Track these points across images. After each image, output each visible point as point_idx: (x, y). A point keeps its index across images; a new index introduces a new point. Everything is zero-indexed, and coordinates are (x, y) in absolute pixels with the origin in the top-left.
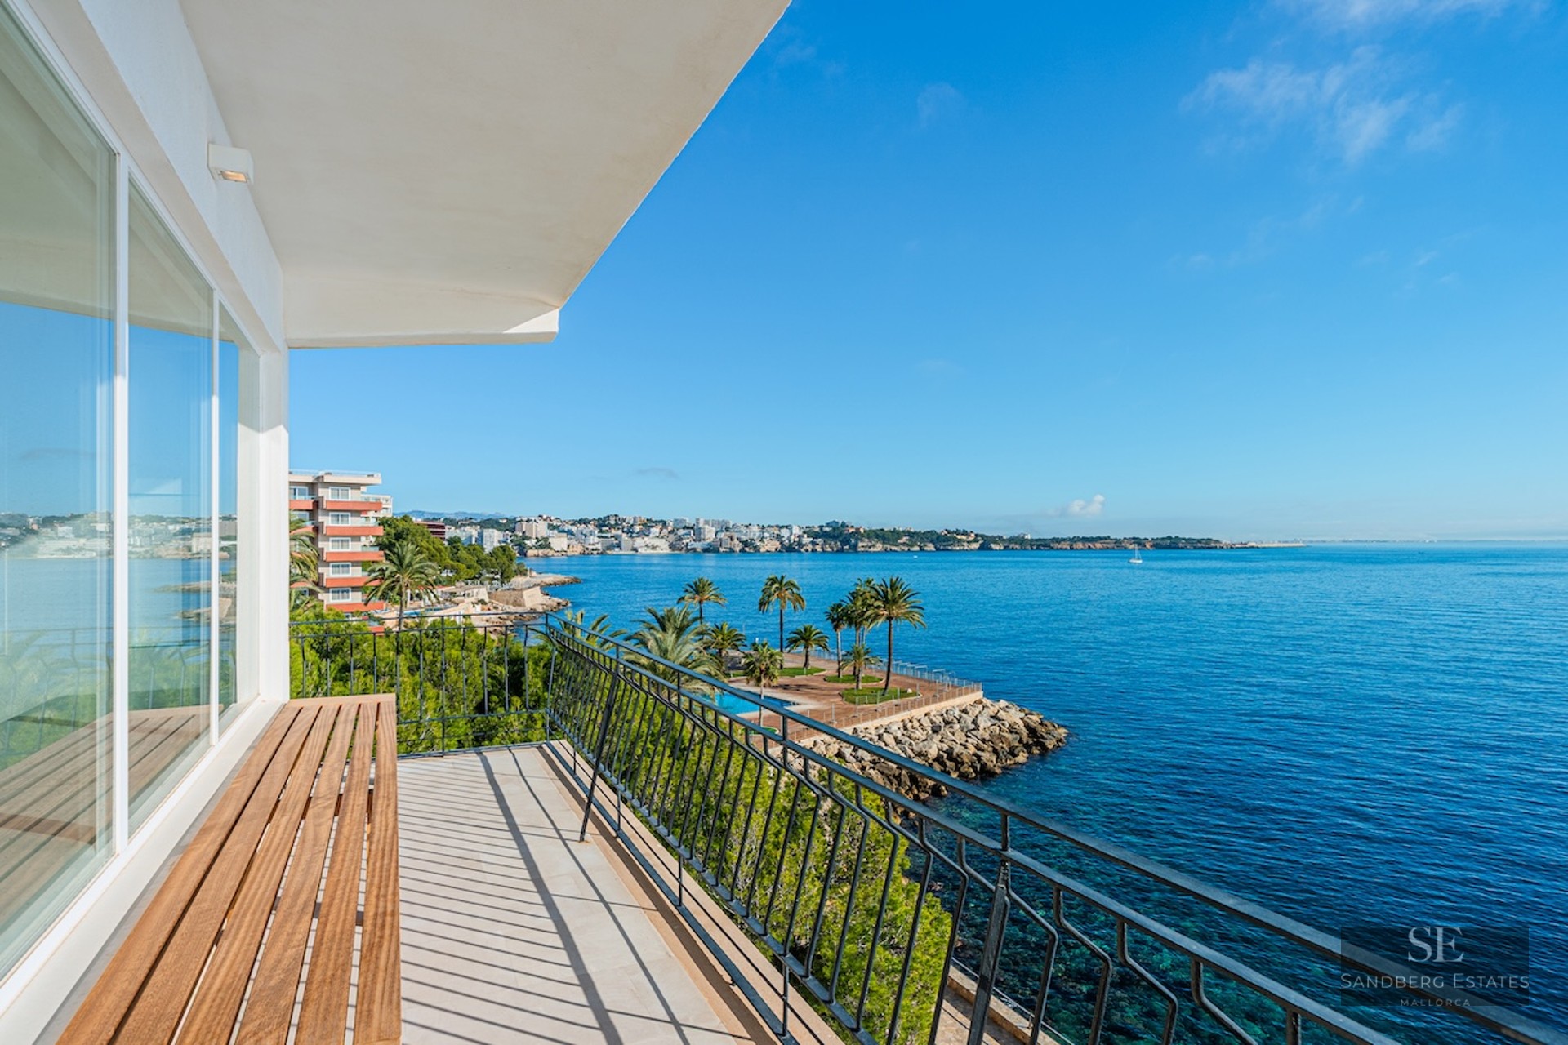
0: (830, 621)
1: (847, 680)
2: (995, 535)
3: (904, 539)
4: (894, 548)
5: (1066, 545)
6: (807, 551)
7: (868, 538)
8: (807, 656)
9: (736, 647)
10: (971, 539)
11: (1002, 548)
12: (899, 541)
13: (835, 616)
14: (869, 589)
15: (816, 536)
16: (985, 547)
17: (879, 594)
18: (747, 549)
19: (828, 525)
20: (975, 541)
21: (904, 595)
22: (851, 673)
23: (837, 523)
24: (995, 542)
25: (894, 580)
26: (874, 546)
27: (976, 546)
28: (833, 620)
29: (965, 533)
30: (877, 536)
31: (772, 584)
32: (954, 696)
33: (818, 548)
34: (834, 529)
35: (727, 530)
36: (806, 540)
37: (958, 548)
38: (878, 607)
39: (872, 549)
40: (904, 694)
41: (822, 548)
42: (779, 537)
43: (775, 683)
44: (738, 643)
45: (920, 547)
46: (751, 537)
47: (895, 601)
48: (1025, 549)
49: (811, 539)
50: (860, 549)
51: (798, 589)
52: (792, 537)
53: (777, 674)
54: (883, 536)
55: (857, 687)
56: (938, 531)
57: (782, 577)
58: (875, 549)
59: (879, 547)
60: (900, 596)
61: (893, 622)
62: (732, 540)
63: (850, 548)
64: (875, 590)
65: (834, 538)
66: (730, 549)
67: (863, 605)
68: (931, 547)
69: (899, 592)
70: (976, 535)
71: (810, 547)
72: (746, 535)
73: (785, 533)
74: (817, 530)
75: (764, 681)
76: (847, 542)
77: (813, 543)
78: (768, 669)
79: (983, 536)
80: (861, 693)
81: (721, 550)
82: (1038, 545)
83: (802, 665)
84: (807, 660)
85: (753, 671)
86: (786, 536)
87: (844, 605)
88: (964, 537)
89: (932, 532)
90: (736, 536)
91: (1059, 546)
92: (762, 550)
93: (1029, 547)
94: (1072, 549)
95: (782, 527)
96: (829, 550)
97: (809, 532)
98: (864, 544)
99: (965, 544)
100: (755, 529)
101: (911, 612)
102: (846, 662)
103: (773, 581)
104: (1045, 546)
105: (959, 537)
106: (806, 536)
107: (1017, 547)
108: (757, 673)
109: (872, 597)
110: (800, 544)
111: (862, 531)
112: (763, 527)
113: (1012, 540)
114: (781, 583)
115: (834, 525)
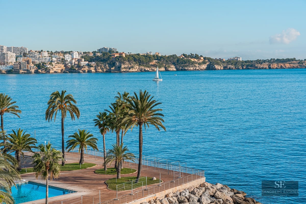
0: (98, 126)
1: (111, 171)
2: (218, 58)
3: (154, 62)
4: (147, 69)
5: (266, 65)
6: (84, 71)
7: (129, 61)
8: (82, 154)
9: (29, 149)
10: (201, 61)
11: (222, 68)
12: (151, 63)
13: (102, 123)
14: (125, 101)
15: (91, 60)
16: (210, 68)
17: (132, 104)
18: (40, 71)
19: (100, 51)
20: (204, 63)
21: (150, 105)
22: (114, 167)
23: (106, 49)
24: (218, 64)
25: (143, 93)
26: (132, 67)
27: (204, 66)
28: (100, 126)
29: (197, 57)
30: (135, 60)
31: (56, 98)
32: (185, 182)
33: (93, 70)
34: (104, 54)
35: (25, 55)
36: (83, 63)
37: (192, 69)
38: (131, 115)
39: (131, 70)
40: (151, 181)
41: (95, 69)
42: (63, 61)
43: (57, 176)
44: (30, 145)
45: (165, 68)
46: (43, 61)
47: (143, 110)
48: (238, 69)
49: (87, 62)
50: (123, 70)
51: (74, 101)
52: (74, 61)
53: (58, 169)
54: (139, 59)
55: (118, 176)
56: (178, 56)
57: (63, 93)
58: (134, 70)
59: (136, 68)
60: (148, 106)
61: (143, 126)
62: (28, 63)
63: (115, 70)
64: (130, 101)
65: (104, 61)
66: (28, 70)
67: (121, 113)
68: (173, 68)
69: (145, 104)
70: (205, 58)
71: (86, 69)
72: (39, 59)
73: (68, 58)
74: (92, 55)
75: (48, 175)
76: (114, 64)
77: (89, 66)
78: (51, 165)
79: (209, 59)
80: (120, 182)
81: (21, 71)
82: (248, 66)
83: (78, 162)
84: (82, 157)
85: (40, 167)
86: (69, 60)
87: (108, 114)
88: (196, 60)
89: (174, 56)
90: (31, 60)
91: (261, 66)
92: (51, 71)
93: (240, 67)
94: (270, 68)
95: (66, 53)
96: (100, 70)
97: (85, 56)
98: (126, 66)
99: (197, 65)
100: (46, 54)
101: (155, 118)
102: (110, 158)
103: (56, 95)
104: (251, 66)
105: (192, 60)
106: (83, 60)
107: (232, 67)
108: (44, 169)
109: (127, 107)
110: (79, 66)
111: (124, 55)
112: (52, 53)
113: (229, 62)
114: (61, 97)
115: (104, 51)
